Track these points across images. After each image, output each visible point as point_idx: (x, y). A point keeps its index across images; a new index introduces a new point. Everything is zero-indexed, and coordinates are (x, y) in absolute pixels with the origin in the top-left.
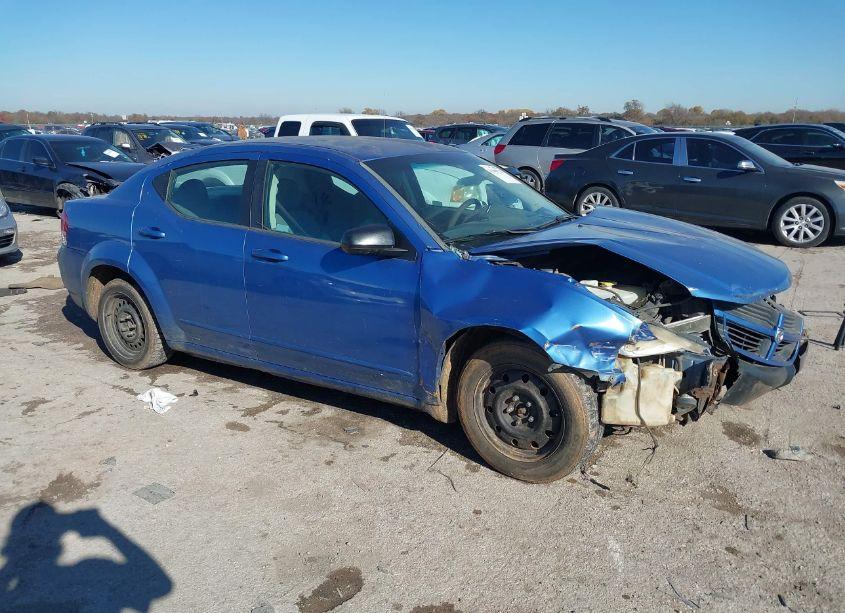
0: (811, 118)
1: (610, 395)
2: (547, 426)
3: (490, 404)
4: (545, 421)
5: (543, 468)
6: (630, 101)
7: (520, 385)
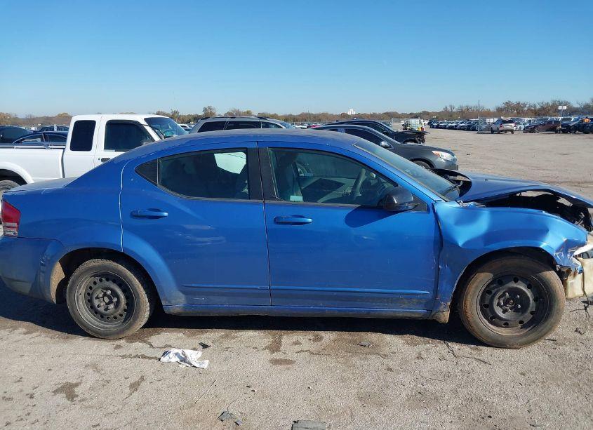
0: (315, 117)
1: (570, 280)
2: (533, 307)
3: (487, 302)
4: (531, 305)
5: (532, 336)
6: (206, 107)
7: (513, 285)
